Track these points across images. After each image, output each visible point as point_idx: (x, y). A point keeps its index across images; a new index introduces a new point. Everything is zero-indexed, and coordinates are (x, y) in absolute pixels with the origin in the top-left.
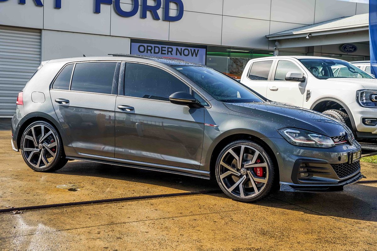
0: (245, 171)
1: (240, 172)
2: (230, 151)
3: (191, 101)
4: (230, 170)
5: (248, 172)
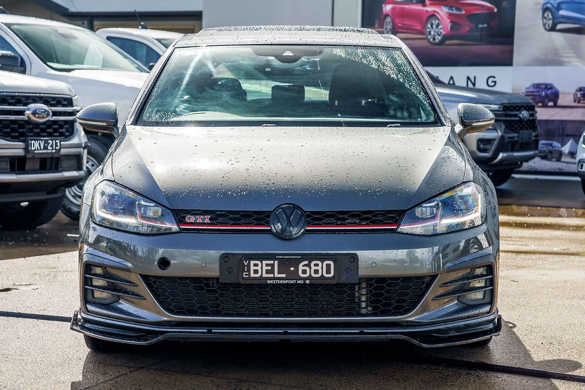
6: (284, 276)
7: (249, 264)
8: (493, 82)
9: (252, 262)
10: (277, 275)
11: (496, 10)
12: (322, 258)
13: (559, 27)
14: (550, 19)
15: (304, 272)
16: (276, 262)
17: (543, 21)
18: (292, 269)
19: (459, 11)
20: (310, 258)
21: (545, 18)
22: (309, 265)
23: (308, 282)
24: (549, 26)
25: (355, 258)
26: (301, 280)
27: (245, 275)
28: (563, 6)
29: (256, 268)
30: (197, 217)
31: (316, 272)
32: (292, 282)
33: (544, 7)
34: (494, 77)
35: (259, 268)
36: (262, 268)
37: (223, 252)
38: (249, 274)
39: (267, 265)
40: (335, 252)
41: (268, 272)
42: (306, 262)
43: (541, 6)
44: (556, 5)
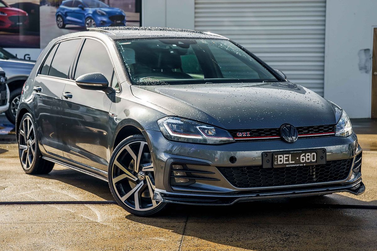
0: (143, 176)
1: (137, 177)
2: (127, 147)
3: (101, 85)
4: (125, 173)
5: (147, 177)
6: (294, 162)
7: (278, 156)
8: (28, 58)
9: (279, 156)
10: (291, 162)
11: (27, 15)
12: (311, 151)
13: (67, 26)
14: (61, 22)
15: (303, 159)
16: (290, 155)
17: (57, 23)
18: (297, 158)
19: (3, 14)
20: (305, 152)
21: (58, 21)
22: (305, 156)
23: (305, 165)
24: (61, 25)
25: (324, 151)
26: (302, 164)
27: (276, 163)
28: (68, 14)
29: (281, 159)
30: (243, 133)
31: (308, 159)
32: (298, 165)
33: (57, 14)
34: (29, 55)
35: (282, 159)
36: (283, 159)
37: (262, 151)
38: (278, 163)
39: (286, 157)
40: (315, 148)
41: (286, 161)
42: (304, 154)
43: (55, 14)
44: (64, 14)
